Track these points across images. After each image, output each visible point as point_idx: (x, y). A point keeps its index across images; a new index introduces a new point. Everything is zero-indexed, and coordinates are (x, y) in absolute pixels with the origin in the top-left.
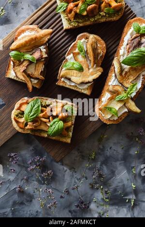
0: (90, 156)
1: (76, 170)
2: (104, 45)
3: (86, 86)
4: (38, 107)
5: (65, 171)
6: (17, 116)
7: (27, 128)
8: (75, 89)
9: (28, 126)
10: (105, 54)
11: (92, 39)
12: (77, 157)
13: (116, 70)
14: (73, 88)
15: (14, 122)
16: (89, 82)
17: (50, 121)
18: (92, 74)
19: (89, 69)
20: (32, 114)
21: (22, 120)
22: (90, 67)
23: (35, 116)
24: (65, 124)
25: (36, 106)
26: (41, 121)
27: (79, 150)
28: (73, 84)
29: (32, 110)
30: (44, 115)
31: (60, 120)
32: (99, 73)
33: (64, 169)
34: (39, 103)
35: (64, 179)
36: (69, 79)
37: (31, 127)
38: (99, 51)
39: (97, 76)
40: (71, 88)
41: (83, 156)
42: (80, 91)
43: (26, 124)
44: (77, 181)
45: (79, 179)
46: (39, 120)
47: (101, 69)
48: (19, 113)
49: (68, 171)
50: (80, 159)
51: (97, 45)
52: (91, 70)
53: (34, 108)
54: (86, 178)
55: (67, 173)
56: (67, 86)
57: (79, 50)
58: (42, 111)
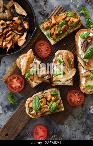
0: (78, 116)
1: (72, 126)
2: (72, 55)
3: (69, 81)
4: (38, 101)
5: (66, 128)
6: (29, 111)
7: (38, 115)
8: (64, 85)
9: (38, 113)
10: (75, 60)
11: (65, 54)
12: (71, 118)
13: (82, 64)
14: (63, 85)
15: (29, 115)
16: (71, 79)
17: (48, 105)
18: (71, 74)
19: (68, 71)
20: (37, 107)
21: (33, 112)
22: (68, 70)
23: (39, 107)
24: (56, 102)
25: (37, 101)
26: (44, 107)
27: (71, 114)
28: (62, 83)
29: (36, 105)
30: (43, 104)
31: (53, 102)
32: (75, 72)
33: (65, 127)
34: (38, 99)
35: (66, 133)
36: (59, 81)
37: (40, 114)
38: (71, 59)
39: (74, 74)
40: (61, 85)
41: (74, 117)
42: (67, 85)
43: (37, 113)
44: (74, 132)
45: (75, 131)
46: (42, 108)
47: (75, 69)
48: (30, 109)
49: (68, 127)
50: (74, 119)
51: (68, 56)
52: (69, 72)
53: (37, 103)
54: (79, 129)
55: (67, 129)
56: (59, 85)
57: (59, 63)
58: (41, 102)
